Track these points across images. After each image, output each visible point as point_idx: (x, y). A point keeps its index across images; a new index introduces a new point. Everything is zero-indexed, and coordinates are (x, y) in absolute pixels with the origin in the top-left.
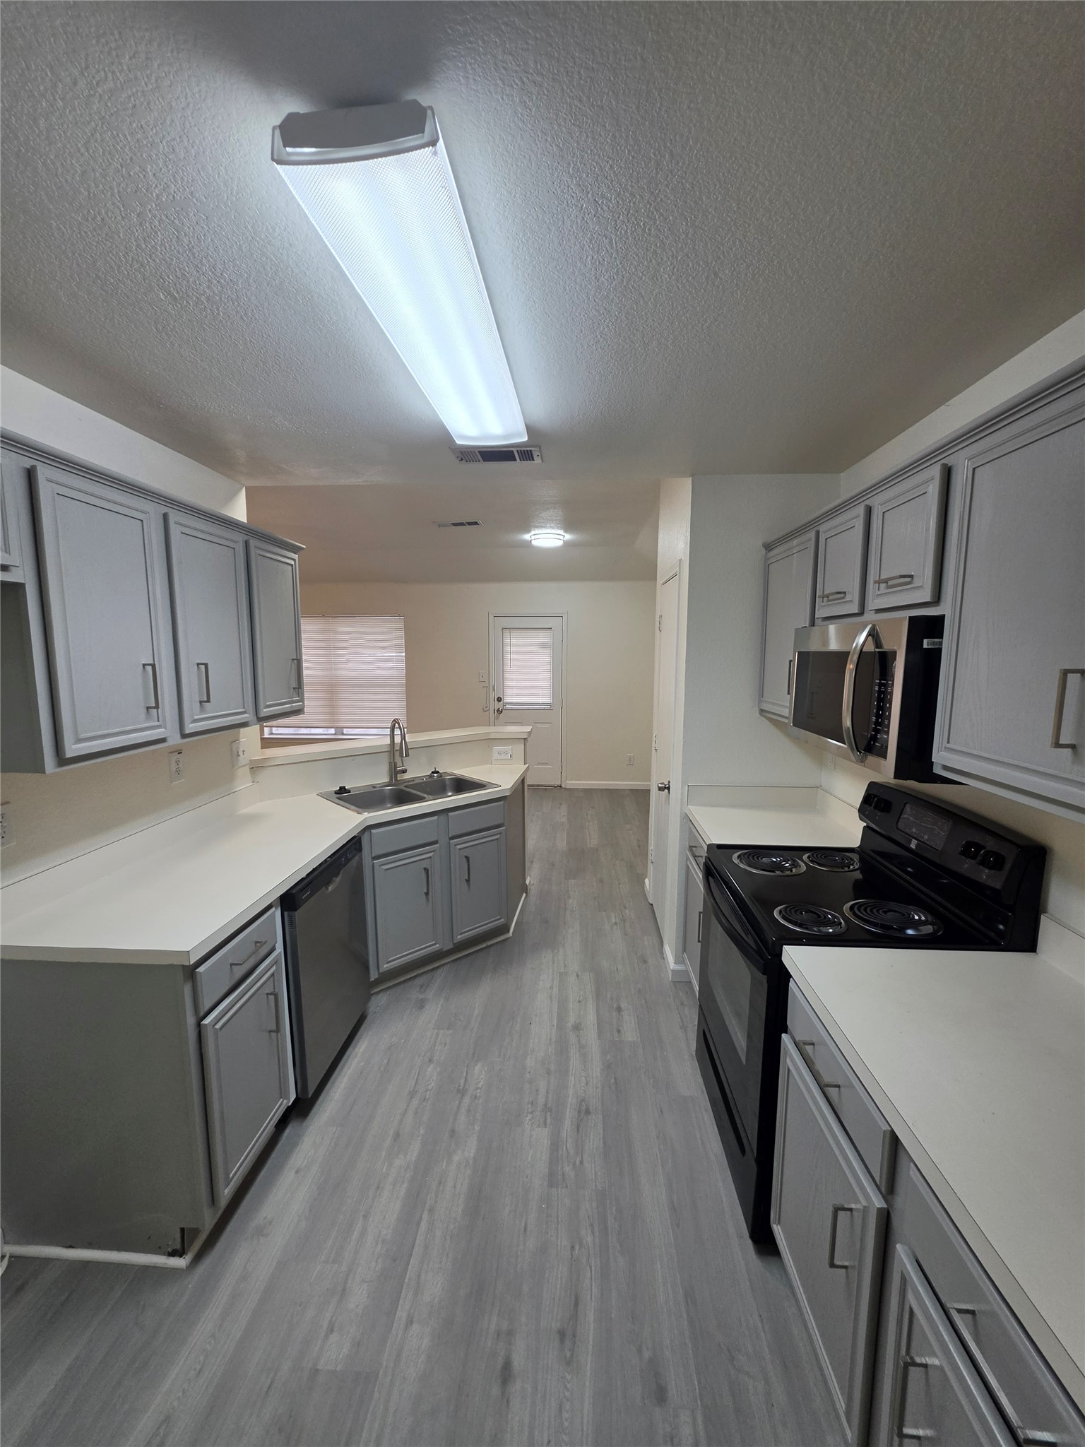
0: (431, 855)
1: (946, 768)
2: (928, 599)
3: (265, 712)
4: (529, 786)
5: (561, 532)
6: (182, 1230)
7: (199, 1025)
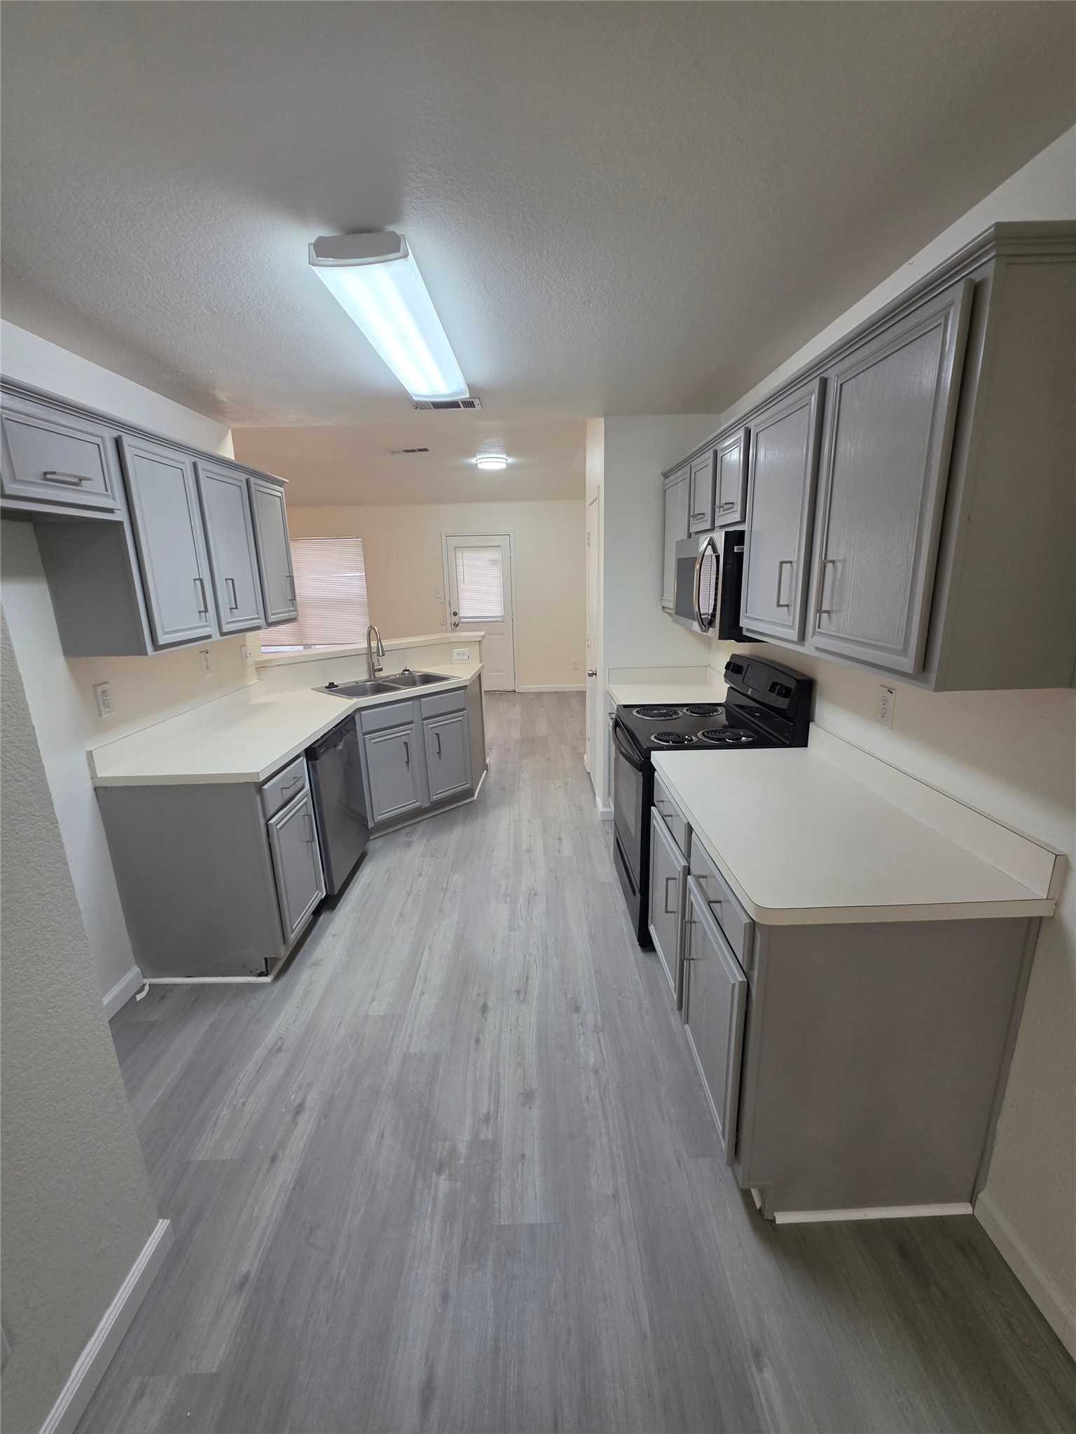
0: (409, 732)
1: (748, 630)
2: (739, 520)
3: (272, 618)
4: (485, 692)
5: (504, 456)
6: (266, 959)
7: (267, 825)
